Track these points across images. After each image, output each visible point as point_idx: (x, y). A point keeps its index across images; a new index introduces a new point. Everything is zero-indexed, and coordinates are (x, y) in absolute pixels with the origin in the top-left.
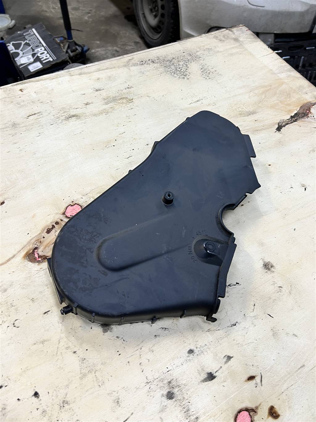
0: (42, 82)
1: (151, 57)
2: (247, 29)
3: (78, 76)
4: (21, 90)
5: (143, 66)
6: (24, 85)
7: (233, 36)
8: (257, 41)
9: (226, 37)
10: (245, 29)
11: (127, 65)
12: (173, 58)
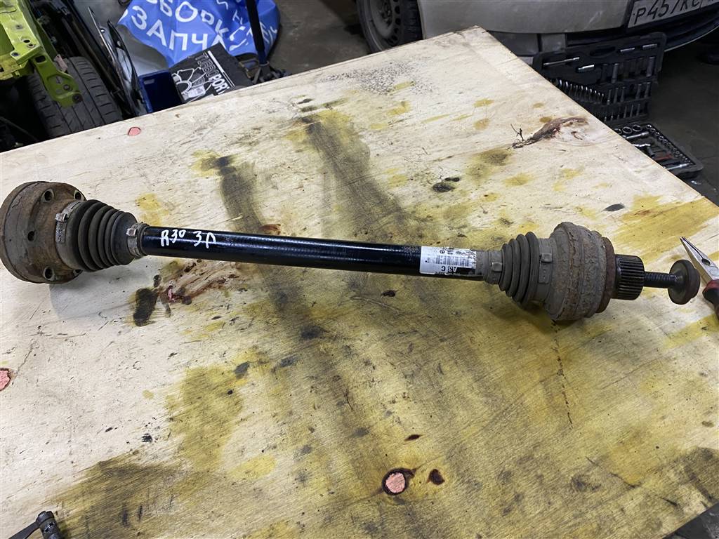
0: (204, 105)
1: (346, 71)
2: (484, 31)
3: (250, 97)
4: (177, 116)
5: (334, 82)
6: (181, 110)
7: (463, 41)
8: (495, 46)
9: (452, 42)
10: (480, 31)
11: (312, 82)
12: (376, 71)
